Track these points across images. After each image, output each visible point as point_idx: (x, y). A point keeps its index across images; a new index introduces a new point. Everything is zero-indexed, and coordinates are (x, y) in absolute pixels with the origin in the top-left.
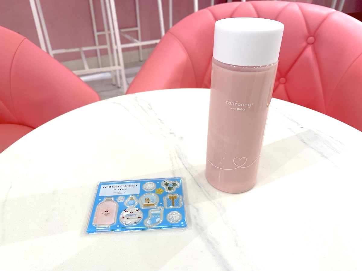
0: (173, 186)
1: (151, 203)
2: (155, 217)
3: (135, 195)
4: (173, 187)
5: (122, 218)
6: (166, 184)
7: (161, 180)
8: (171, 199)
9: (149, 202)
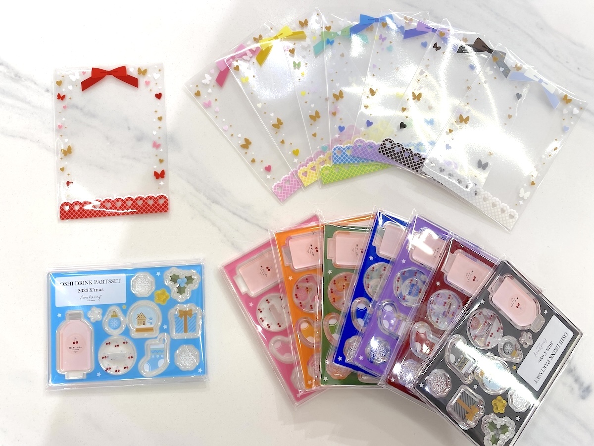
0: (187, 283)
1: (148, 325)
2: (155, 356)
3: (120, 305)
4: (186, 286)
5: (103, 358)
6: (174, 279)
7: (163, 269)
8: (183, 319)
9: (144, 324)
